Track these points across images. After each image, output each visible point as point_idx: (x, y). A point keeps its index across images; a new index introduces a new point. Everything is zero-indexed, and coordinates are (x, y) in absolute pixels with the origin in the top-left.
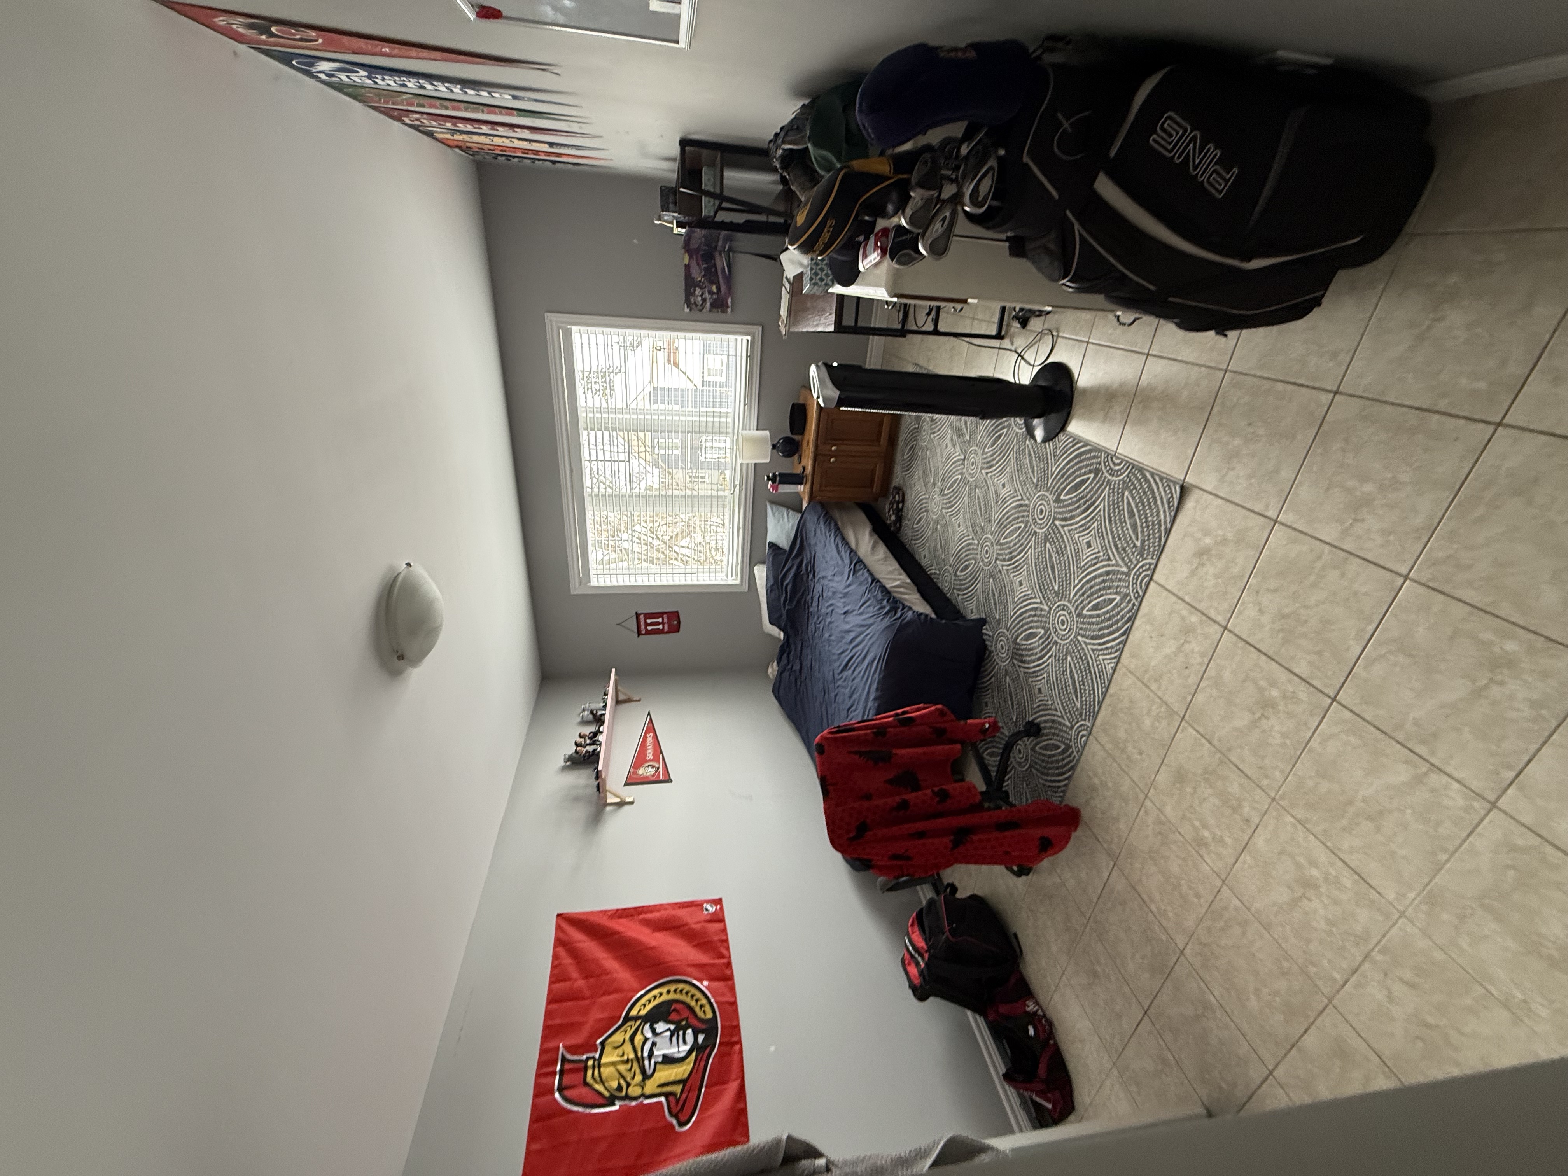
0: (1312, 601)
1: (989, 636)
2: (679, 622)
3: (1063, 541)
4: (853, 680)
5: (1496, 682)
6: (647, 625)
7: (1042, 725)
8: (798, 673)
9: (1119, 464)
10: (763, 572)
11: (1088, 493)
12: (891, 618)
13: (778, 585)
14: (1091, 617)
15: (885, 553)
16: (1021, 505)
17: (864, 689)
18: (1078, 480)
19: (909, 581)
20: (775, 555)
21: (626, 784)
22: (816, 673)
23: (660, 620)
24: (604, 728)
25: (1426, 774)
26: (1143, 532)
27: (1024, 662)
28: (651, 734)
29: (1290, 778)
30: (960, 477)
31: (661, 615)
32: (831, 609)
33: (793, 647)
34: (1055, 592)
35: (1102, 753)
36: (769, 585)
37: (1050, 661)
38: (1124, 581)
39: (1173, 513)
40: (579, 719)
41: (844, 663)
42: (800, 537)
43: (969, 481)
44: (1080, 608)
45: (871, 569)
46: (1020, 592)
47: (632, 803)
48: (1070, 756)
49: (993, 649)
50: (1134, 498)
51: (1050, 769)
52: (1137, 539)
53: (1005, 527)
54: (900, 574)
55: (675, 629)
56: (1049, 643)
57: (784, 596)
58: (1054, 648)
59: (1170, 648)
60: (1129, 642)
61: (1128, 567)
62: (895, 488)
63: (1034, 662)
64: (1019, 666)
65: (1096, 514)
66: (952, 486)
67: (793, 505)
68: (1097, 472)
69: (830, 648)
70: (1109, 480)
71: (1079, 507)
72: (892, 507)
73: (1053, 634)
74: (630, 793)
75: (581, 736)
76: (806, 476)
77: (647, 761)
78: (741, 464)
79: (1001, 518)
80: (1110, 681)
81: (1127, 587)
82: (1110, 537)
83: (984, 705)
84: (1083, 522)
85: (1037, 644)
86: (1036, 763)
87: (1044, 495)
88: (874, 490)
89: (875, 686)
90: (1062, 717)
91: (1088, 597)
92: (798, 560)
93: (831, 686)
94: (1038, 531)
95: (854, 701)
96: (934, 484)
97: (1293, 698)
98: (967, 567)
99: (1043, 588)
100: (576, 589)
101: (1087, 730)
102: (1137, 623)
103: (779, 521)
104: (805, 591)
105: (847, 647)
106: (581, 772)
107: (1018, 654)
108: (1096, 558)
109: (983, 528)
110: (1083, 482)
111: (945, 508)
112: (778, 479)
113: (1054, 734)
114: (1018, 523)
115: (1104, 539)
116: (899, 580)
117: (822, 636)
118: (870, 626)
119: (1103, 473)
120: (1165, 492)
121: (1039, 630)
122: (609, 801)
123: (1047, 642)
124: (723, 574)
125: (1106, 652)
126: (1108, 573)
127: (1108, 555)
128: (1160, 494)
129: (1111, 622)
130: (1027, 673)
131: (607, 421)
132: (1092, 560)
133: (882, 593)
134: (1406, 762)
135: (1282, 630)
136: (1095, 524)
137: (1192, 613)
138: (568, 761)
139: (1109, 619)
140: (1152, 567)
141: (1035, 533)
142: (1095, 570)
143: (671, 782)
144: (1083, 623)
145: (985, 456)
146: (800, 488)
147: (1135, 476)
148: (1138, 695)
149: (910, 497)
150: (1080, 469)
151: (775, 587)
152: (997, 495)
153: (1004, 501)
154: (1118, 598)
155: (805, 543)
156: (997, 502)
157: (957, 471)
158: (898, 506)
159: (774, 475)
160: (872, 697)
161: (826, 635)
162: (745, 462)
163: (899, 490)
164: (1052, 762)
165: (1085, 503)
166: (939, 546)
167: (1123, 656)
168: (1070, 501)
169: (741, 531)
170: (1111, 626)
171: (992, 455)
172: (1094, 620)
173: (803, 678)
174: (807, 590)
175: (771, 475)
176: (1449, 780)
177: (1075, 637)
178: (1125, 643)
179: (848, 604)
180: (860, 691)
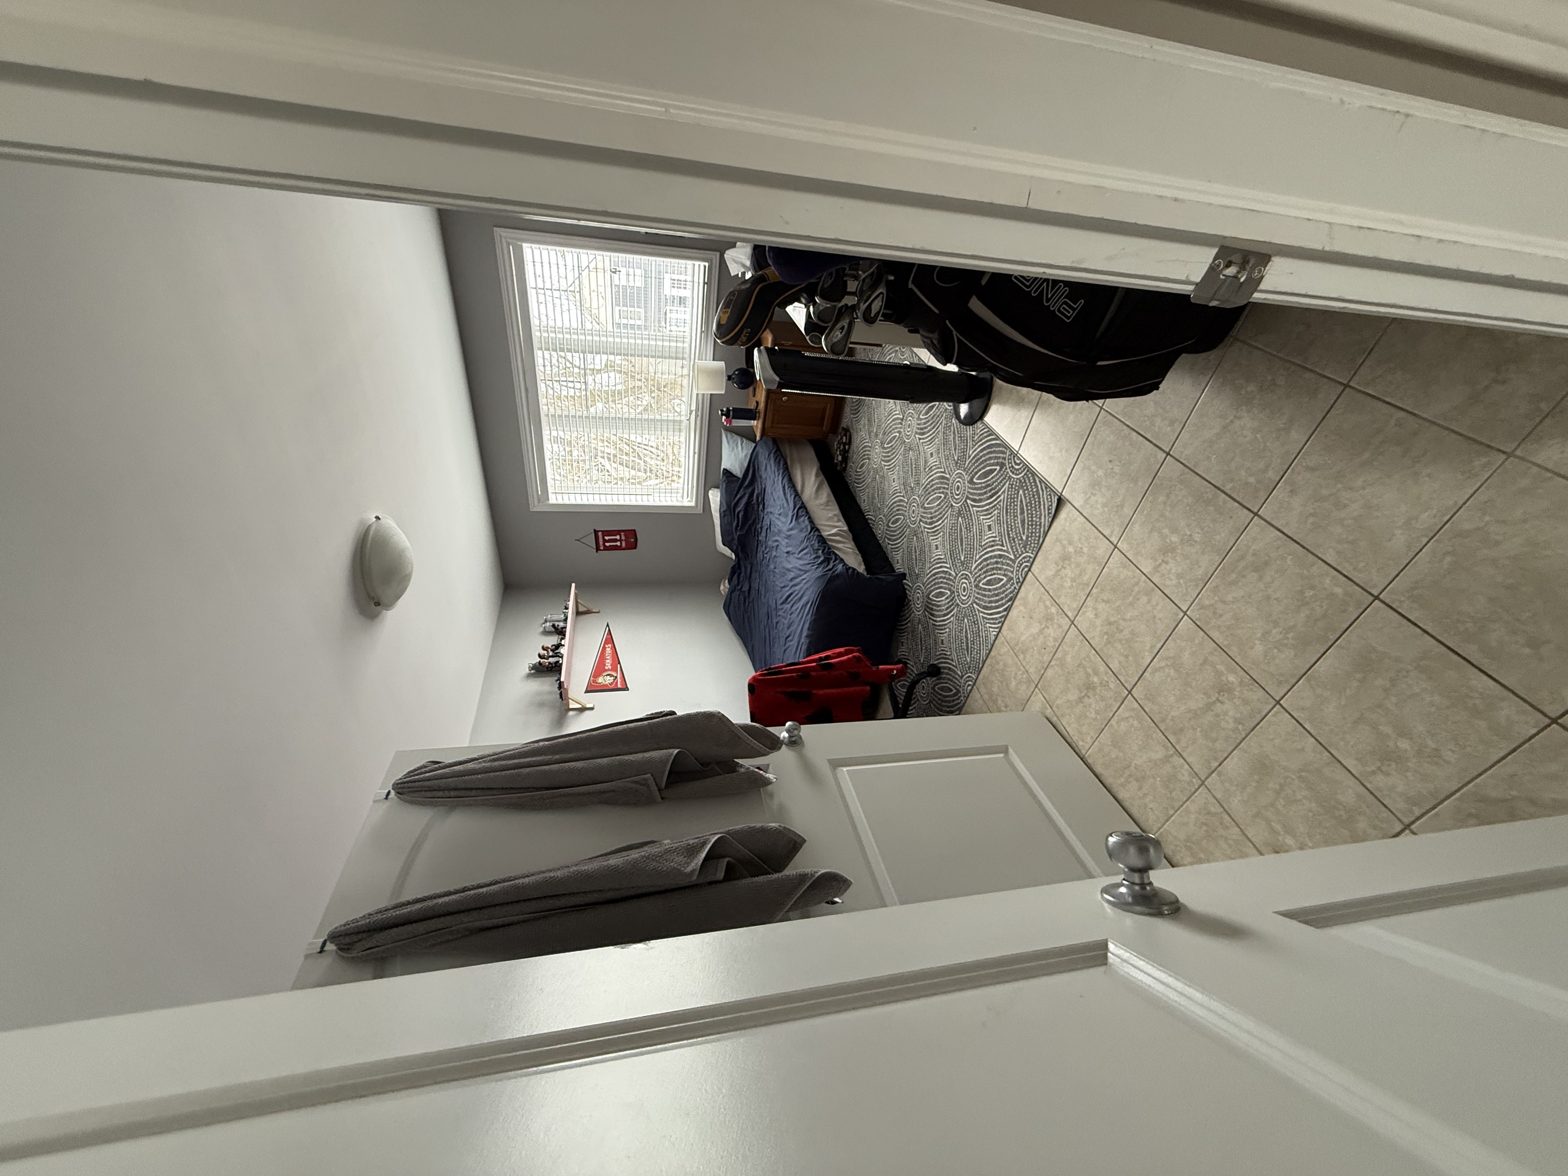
0: (1128, 616)
1: (909, 586)
2: (636, 540)
3: (972, 520)
4: (791, 614)
5: (1219, 701)
6: (605, 541)
7: (942, 670)
8: (747, 594)
9: (1019, 464)
10: (717, 496)
11: (994, 482)
12: (824, 568)
13: (730, 512)
14: (985, 590)
15: (828, 495)
16: (943, 478)
17: (799, 625)
18: (988, 468)
19: (846, 528)
20: (728, 482)
21: (587, 692)
22: (763, 597)
23: (618, 537)
24: (565, 642)
25: (1172, 756)
26: (1028, 528)
27: (933, 615)
28: (610, 645)
29: (1095, 744)
30: (898, 434)
31: (618, 532)
32: (777, 543)
33: (743, 569)
34: (961, 562)
35: (981, 701)
36: (722, 511)
37: (952, 619)
38: (1011, 566)
39: (1050, 519)
40: (541, 629)
41: (784, 597)
42: (752, 466)
43: (905, 441)
44: (978, 580)
45: (812, 515)
46: (938, 554)
47: (592, 709)
48: (958, 699)
49: (911, 598)
50: (1025, 497)
51: (943, 706)
52: (1024, 534)
53: (929, 493)
54: (839, 521)
55: (632, 546)
56: (953, 604)
57: (736, 521)
58: (956, 609)
59: (1035, 629)
60: (1008, 617)
61: (1015, 556)
62: (844, 429)
63: (940, 617)
64: (930, 618)
65: (998, 503)
66: (891, 441)
67: (747, 435)
68: (1002, 465)
69: (774, 579)
70: (1010, 476)
71: (985, 493)
72: (839, 448)
73: (956, 598)
74: (590, 700)
75: (544, 648)
76: (759, 412)
77: (607, 670)
78: (697, 394)
79: (927, 485)
80: (992, 646)
81: (1012, 572)
82: (1005, 526)
83: (900, 644)
84: (988, 507)
85: (944, 602)
86: (934, 700)
87: (961, 473)
88: (824, 428)
89: (807, 626)
90: (956, 667)
91: (985, 572)
92: (750, 490)
93: (774, 613)
94: (954, 504)
95: (792, 632)
96: (877, 435)
97: (1105, 685)
98: (897, 520)
99: (953, 555)
100: (536, 507)
101: (971, 681)
102: (1016, 603)
103: (733, 449)
104: (755, 520)
105: (788, 583)
106: (544, 679)
107: (929, 608)
108: (993, 541)
109: (912, 489)
110: (992, 471)
111: (884, 461)
112: (731, 413)
113: (949, 679)
114: (939, 493)
115: (1001, 526)
116: (837, 527)
117: (768, 566)
118: (806, 572)
119: (1006, 469)
120: (1047, 499)
121: (947, 591)
122: (571, 707)
123: (951, 603)
124: (679, 495)
125: (992, 621)
126: (1000, 556)
127: (1002, 541)
128: (1043, 500)
129: (997, 598)
130: (934, 625)
131: (562, 342)
132: (990, 542)
133: (818, 543)
134: (1164, 746)
135: (1106, 633)
136: (996, 512)
137: (1052, 605)
138: (533, 669)
139: (997, 595)
140: (1031, 560)
141: (952, 505)
142: (991, 551)
143: (628, 690)
144: (978, 593)
145: (919, 422)
146: (754, 423)
147: (1029, 478)
148: (1010, 662)
149: (856, 441)
150: (990, 459)
151: (728, 513)
152: (926, 462)
153: (931, 470)
154: (1005, 579)
155: (757, 475)
156: (925, 469)
157: (896, 428)
158: (844, 448)
159: (728, 410)
160: (805, 634)
161: (772, 567)
162: (701, 392)
163: (847, 431)
164: (945, 702)
165: (991, 491)
166: (876, 495)
167: (1003, 628)
168: (980, 486)
169: (696, 456)
170: (997, 601)
171: (925, 423)
172: (987, 593)
173: (751, 599)
174: (758, 519)
175: (724, 409)
176: (1184, 762)
177: (972, 604)
178: (1006, 617)
179: (790, 546)
180: (795, 626)
